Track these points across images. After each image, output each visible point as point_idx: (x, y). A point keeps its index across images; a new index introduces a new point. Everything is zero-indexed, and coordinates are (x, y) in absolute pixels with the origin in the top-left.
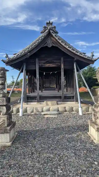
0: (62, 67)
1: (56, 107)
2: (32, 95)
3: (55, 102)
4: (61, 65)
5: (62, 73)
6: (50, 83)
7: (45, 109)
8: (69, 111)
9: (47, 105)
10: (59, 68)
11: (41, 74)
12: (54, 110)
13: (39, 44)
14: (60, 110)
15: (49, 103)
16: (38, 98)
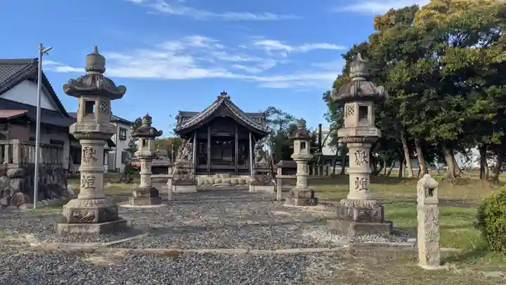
0: (237, 136)
1: (227, 179)
2: (202, 167)
3: (227, 175)
4: (234, 135)
5: (237, 144)
6: (222, 154)
7: (216, 181)
8: (241, 184)
9: (219, 177)
10: (232, 138)
11: (212, 144)
12: (225, 182)
13: (213, 114)
14: (232, 182)
15: (221, 175)
16: (209, 170)
